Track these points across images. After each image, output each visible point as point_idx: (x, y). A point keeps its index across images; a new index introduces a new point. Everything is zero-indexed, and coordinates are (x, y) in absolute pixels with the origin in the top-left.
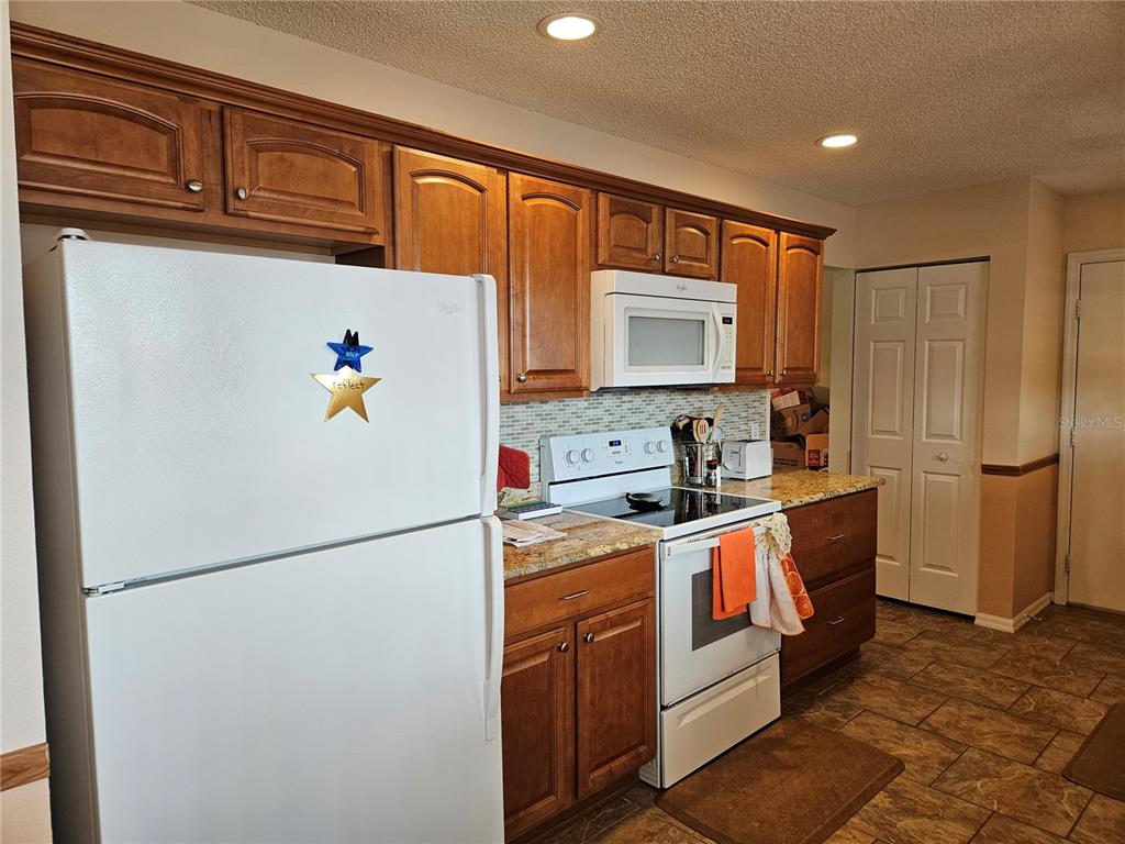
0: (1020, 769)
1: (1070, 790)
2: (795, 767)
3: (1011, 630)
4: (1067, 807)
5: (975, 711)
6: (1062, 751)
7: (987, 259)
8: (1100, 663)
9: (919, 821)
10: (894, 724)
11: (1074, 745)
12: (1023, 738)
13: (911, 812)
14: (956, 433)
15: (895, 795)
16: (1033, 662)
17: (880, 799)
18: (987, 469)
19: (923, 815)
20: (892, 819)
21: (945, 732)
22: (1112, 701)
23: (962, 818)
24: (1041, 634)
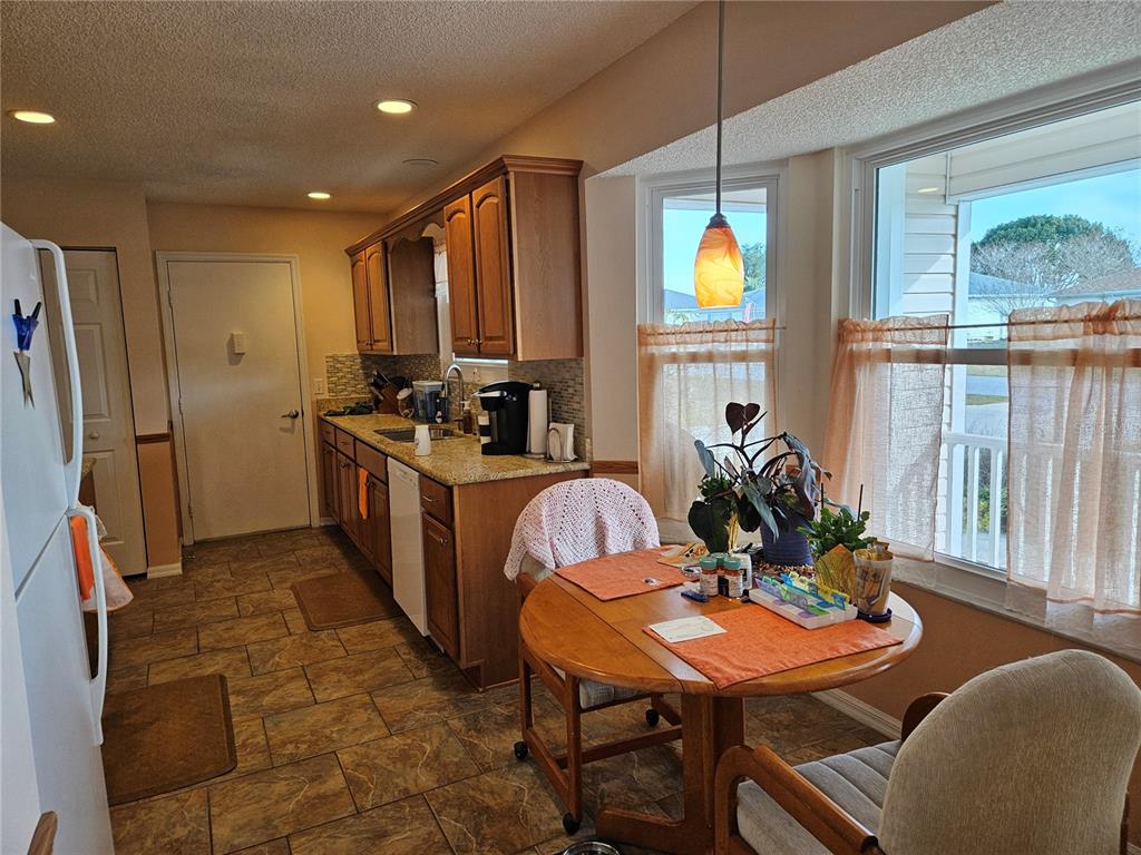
0: (288, 640)
1: (323, 635)
2: (157, 719)
3: (180, 571)
4: (331, 643)
5: (222, 626)
6: (297, 621)
7: (115, 250)
8: (256, 568)
9: (271, 695)
10: (185, 660)
11: (298, 614)
12: (269, 624)
13: (262, 694)
14: (105, 411)
15: (238, 693)
16: (218, 585)
17: (233, 700)
18: (140, 440)
19: (270, 691)
20: (256, 703)
21: (220, 645)
22: (289, 585)
23: (291, 679)
24: (201, 567)
